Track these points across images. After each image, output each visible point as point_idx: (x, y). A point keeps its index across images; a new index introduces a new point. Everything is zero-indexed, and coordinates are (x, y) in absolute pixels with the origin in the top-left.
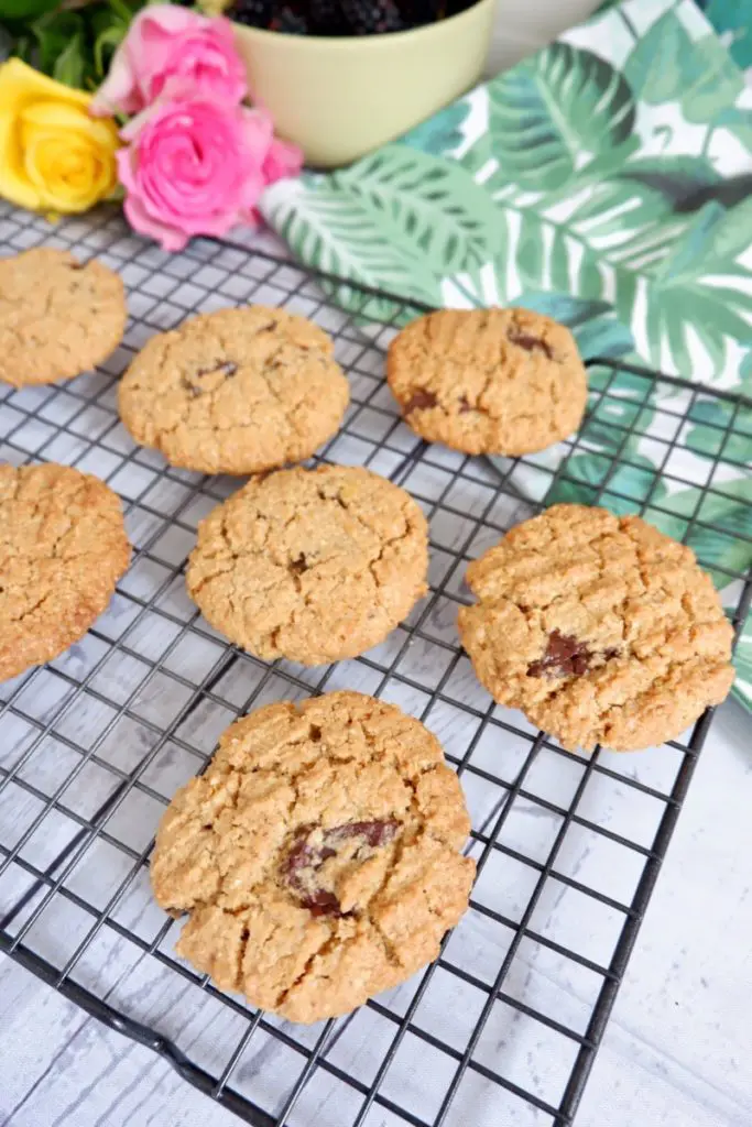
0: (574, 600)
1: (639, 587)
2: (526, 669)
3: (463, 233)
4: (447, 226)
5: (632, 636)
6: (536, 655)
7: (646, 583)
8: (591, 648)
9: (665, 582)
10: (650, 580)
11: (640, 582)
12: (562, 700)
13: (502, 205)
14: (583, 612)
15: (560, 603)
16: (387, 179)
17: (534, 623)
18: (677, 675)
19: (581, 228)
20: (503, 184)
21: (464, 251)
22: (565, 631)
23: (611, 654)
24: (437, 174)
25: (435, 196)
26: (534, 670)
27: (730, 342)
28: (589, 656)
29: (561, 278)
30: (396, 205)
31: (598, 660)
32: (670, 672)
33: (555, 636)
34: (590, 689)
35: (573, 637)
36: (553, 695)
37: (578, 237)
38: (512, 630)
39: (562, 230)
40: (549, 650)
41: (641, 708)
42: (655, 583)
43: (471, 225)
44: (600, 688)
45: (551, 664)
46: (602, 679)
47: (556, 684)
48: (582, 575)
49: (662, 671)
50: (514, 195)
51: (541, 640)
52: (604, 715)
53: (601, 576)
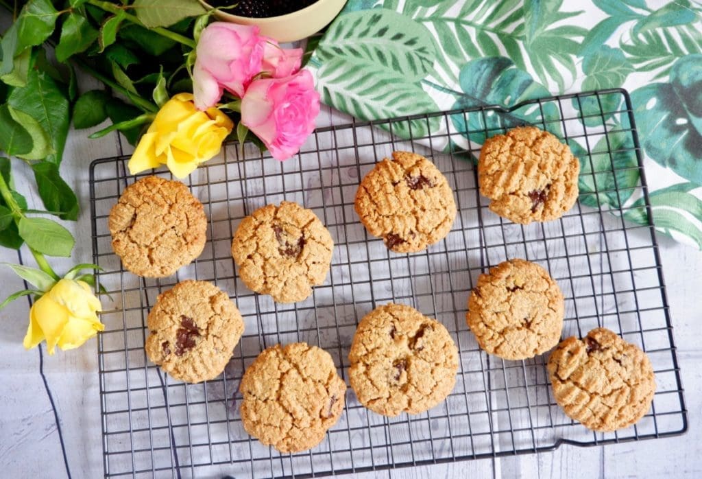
0: (525, 178)
1: (539, 158)
2: (531, 212)
3: (411, 49)
4: (400, 48)
5: (550, 176)
6: (531, 205)
7: (539, 155)
8: (542, 189)
9: (543, 149)
10: (539, 153)
11: (538, 156)
12: (548, 211)
13: (419, 20)
14: (531, 180)
15: (522, 183)
16: (349, 35)
17: (522, 196)
18: (569, 176)
19: (469, 18)
20: (414, 8)
21: (419, 60)
22: (531, 190)
23: (548, 186)
24: (376, 19)
25: (382, 33)
26: (534, 210)
27: (573, 57)
28: (543, 192)
29: (471, 50)
30: (364, 47)
31: (547, 192)
32: (565, 176)
33: (530, 195)
34: (553, 202)
35: (535, 190)
36: (543, 212)
37: (469, 24)
38: (518, 204)
39: (458, 22)
40: (533, 201)
41: (569, 196)
42: (541, 152)
43: (411, 42)
44: (556, 200)
45: (537, 205)
46: (554, 197)
47: (542, 208)
48: (521, 169)
49: (564, 178)
50: (423, 12)
51: (528, 200)
52: (561, 205)
53: (525, 164)
